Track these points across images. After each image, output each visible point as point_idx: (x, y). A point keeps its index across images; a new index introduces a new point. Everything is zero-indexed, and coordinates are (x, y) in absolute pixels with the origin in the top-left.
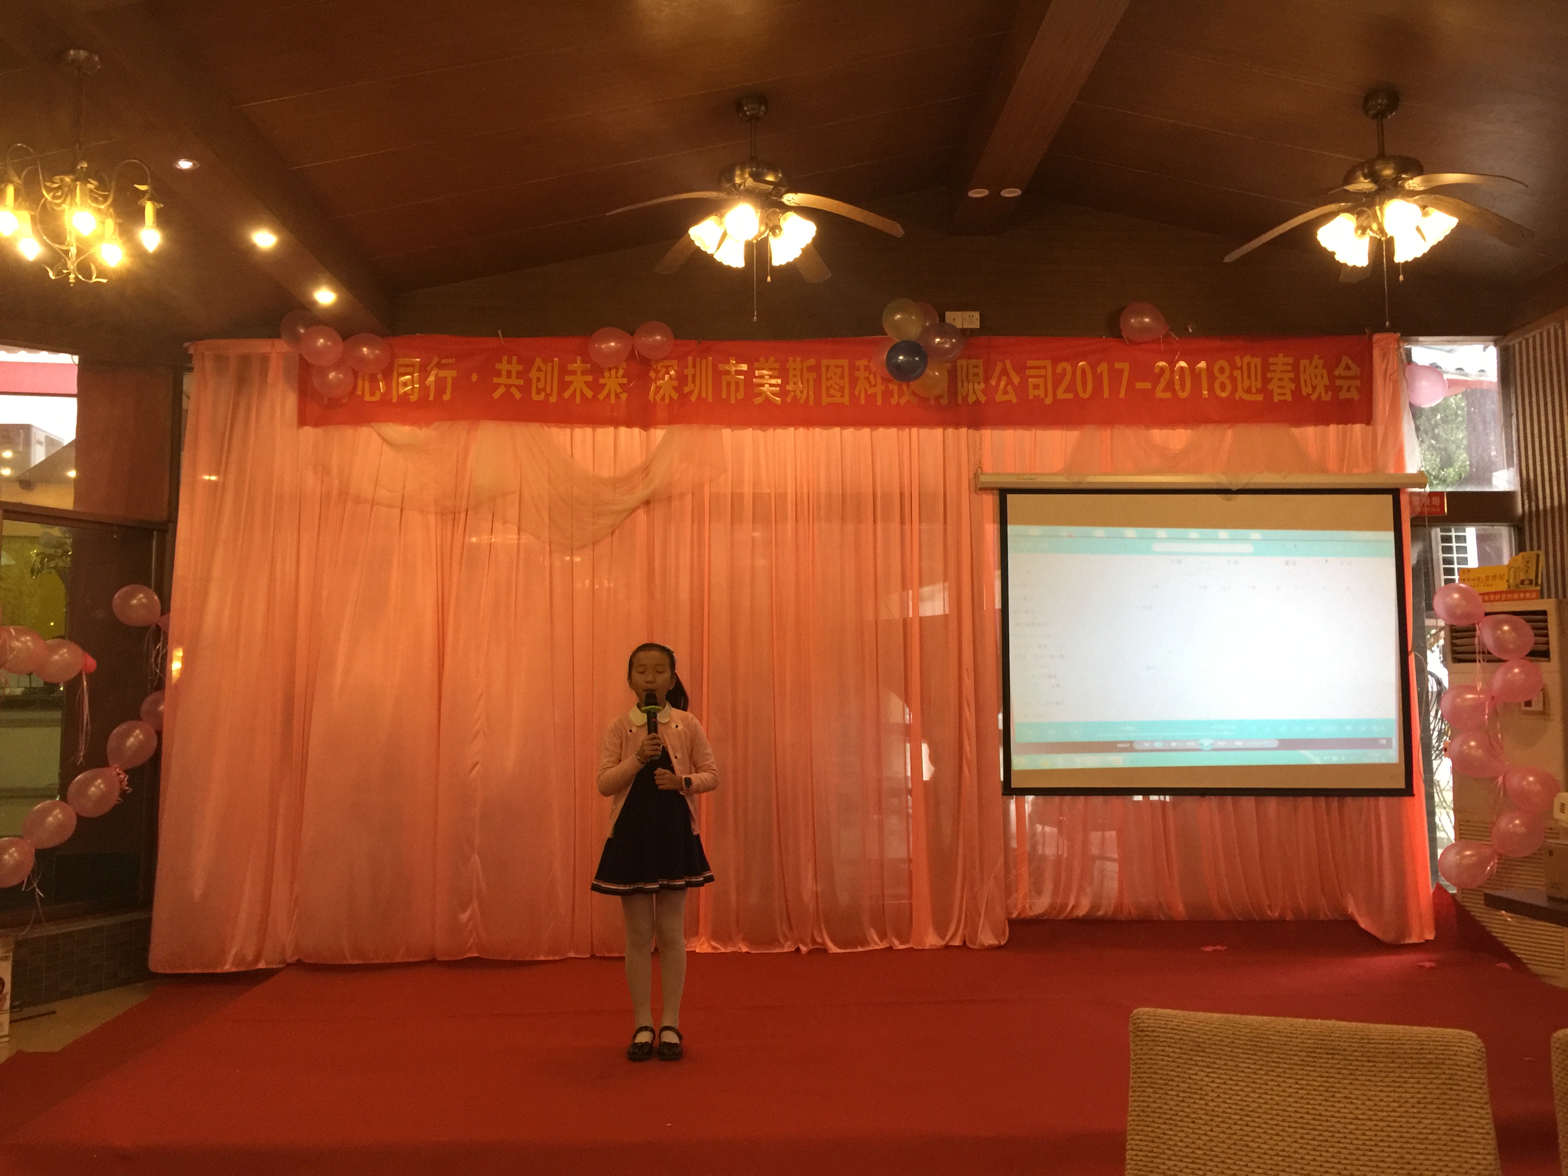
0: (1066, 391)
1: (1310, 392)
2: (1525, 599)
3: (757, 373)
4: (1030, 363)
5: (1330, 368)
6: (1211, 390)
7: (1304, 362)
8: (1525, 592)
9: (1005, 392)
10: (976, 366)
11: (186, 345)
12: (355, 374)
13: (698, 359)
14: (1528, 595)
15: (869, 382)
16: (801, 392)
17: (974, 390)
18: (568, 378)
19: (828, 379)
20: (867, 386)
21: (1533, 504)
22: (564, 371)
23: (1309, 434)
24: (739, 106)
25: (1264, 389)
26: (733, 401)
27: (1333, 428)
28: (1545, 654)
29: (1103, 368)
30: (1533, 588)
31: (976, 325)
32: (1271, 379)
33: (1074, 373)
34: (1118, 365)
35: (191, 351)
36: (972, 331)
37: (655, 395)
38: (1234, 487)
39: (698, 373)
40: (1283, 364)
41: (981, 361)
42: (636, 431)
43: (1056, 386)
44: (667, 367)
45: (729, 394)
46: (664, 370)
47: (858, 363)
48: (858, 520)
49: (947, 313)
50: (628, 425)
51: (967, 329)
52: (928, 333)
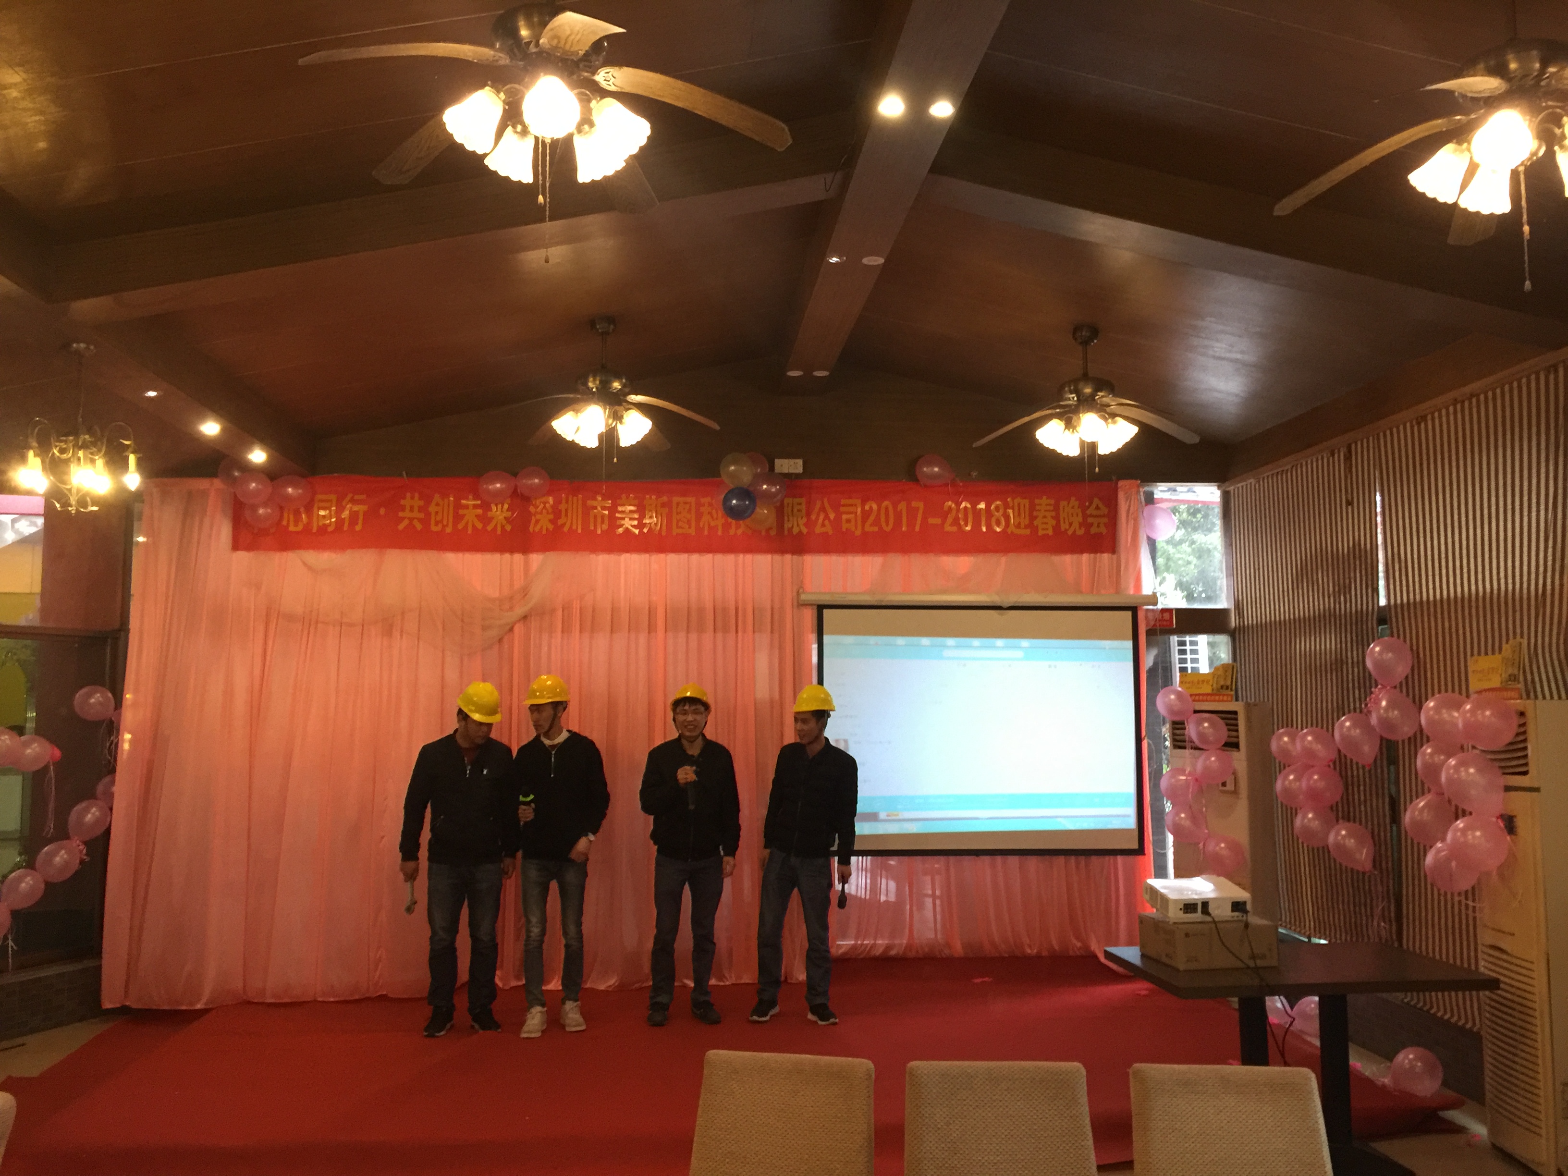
0: (872, 525)
1: (1068, 527)
2: (1223, 701)
3: (620, 509)
4: (843, 502)
5: (1084, 508)
6: (989, 526)
7: (1063, 503)
8: (1224, 695)
9: (823, 525)
10: (800, 504)
12: (281, 509)
13: (570, 497)
14: (1225, 698)
15: (712, 517)
16: (656, 524)
17: (797, 525)
18: (461, 512)
19: (677, 514)
20: (710, 520)
21: (1241, 620)
22: (458, 506)
23: (1068, 559)
24: (593, 325)
25: (1030, 526)
26: (599, 532)
27: (1085, 557)
28: (1236, 746)
29: (902, 506)
30: (1228, 692)
31: (800, 470)
32: (1036, 517)
33: (879, 510)
34: (914, 504)
36: (797, 476)
37: (534, 526)
38: (1006, 605)
39: (570, 509)
40: (1047, 505)
41: (804, 499)
42: (518, 557)
43: (864, 521)
44: (545, 503)
45: (595, 526)
46: (542, 506)
47: (703, 500)
48: (701, 630)
49: (776, 460)
50: (512, 551)
51: (792, 474)
52: (759, 479)
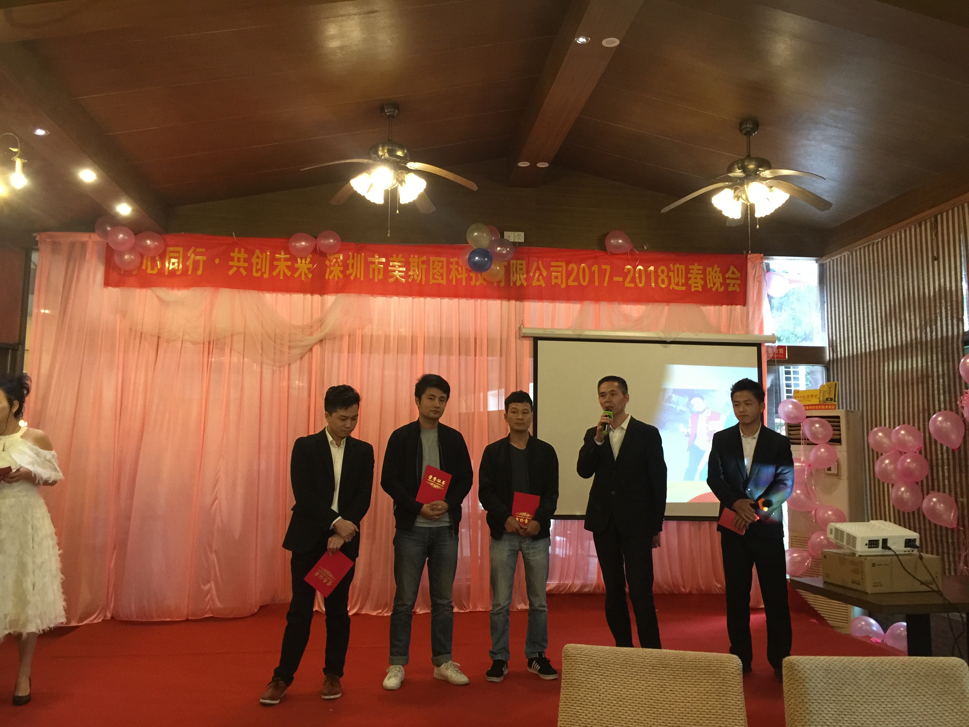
0: (573, 281)
1: (712, 286)
2: (828, 409)
3: (391, 264)
4: (553, 264)
5: (724, 272)
6: (656, 283)
7: (709, 269)
8: (828, 405)
9: (538, 280)
10: (522, 264)
11: (35, 234)
12: (142, 256)
13: (356, 254)
14: (830, 407)
15: (458, 272)
16: (417, 276)
17: (520, 279)
18: (275, 263)
19: (433, 269)
20: (457, 274)
21: (835, 354)
22: (273, 259)
23: (712, 309)
24: (382, 109)
25: (686, 284)
26: (376, 280)
27: (724, 307)
28: (838, 441)
30: (833, 403)
31: (522, 240)
32: (691, 278)
33: (578, 270)
34: (604, 267)
35: (38, 239)
36: (520, 243)
37: (329, 275)
38: (668, 340)
39: (355, 263)
40: (697, 270)
41: (525, 261)
42: (317, 297)
43: (568, 277)
44: (337, 259)
45: (374, 276)
46: (334, 260)
47: (452, 260)
48: (450, 352)
49: (505, 232)
50: (312, 293)
51: (517, 242)
52: (493, 244)
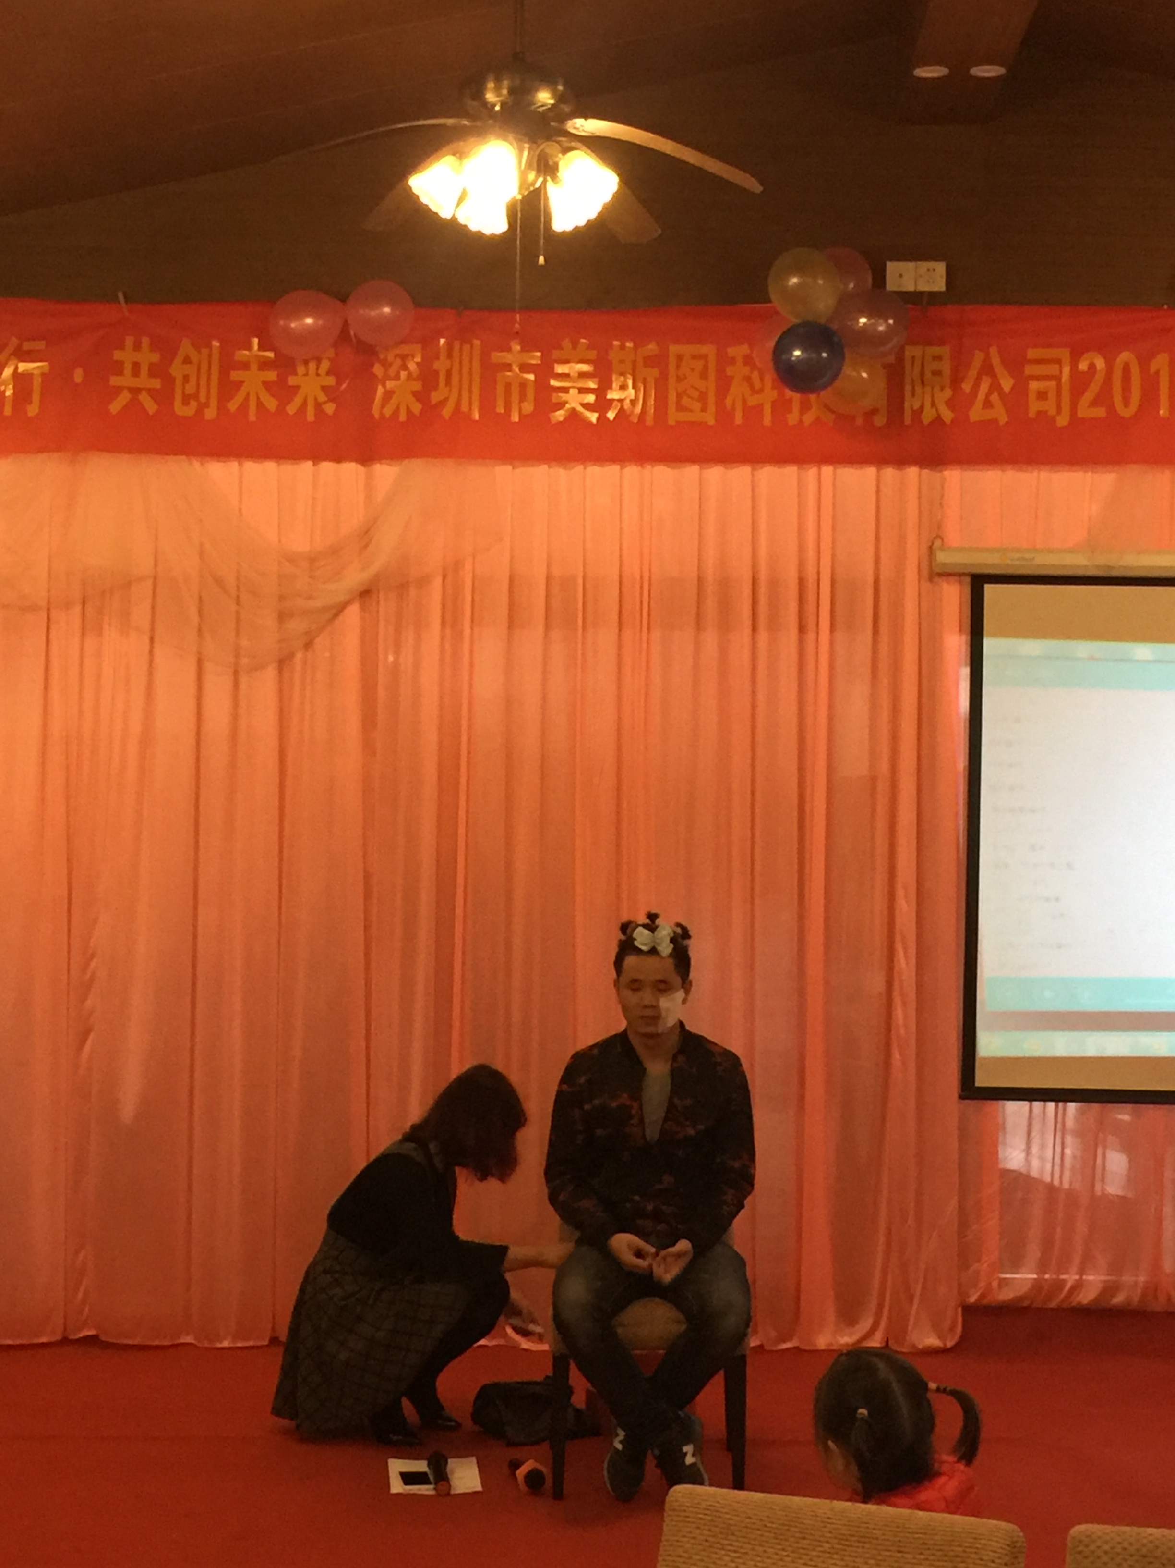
0: (1095, 403)
3: (560, 369)
4: (1032, 353)
9: (988, 404)
10: (938, 358)
13: (457, 345)
15: (752, 387)
16: (633, 402)
17: (932, 401)
18: (235, 375)
19: (679, 379)
20: (747, 392)
22: (228, 365)
26: (515, 418)
29: (1161, 362)
31: (940, 285)
33: (1109, 370)
36: (933, 296)
37: (383, 406)
39: (455, 370)
41: (947, 349)
42: (351, 470)
43: (1076, 396)
44: (404, 358)
45: (508, 405)
46: (398, 363)
47: (732, 351)
48: (725, 626)
49: (889, 264)
50: (338, 457)
51: (922, 293)
52: (850, 304)
